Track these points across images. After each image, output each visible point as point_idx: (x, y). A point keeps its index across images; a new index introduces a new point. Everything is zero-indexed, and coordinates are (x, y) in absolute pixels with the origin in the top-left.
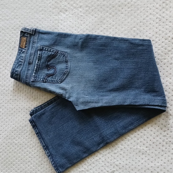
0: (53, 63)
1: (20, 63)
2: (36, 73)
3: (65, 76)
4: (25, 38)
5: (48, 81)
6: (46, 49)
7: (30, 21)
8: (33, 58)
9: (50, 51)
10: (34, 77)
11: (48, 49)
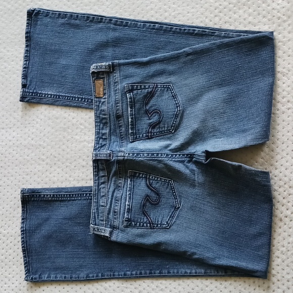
0: (154, 105)
1: (104, 121)
2: (133, 128)
3: (178, 119)
4: (101, 81)
5: (155, 134)
6: (137, 87)
8: (122, 107)
9: (145, 89)
10: (132, 134)
11: (141, 87)
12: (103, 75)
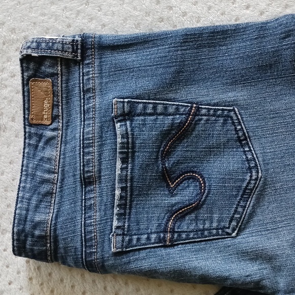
0: (186, 158)
1: (45, 188)
2: (124, 214)
3: (251, 202)
4: (46, 84)
5: (184, 236)
6: (145, 108)
7: (43, 15)
8: (100, 155)
9: (165, 114)
10: (120, 232)
11: (155, 108)
12: (53, 66)
